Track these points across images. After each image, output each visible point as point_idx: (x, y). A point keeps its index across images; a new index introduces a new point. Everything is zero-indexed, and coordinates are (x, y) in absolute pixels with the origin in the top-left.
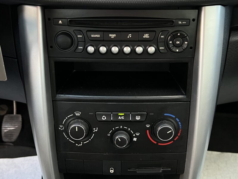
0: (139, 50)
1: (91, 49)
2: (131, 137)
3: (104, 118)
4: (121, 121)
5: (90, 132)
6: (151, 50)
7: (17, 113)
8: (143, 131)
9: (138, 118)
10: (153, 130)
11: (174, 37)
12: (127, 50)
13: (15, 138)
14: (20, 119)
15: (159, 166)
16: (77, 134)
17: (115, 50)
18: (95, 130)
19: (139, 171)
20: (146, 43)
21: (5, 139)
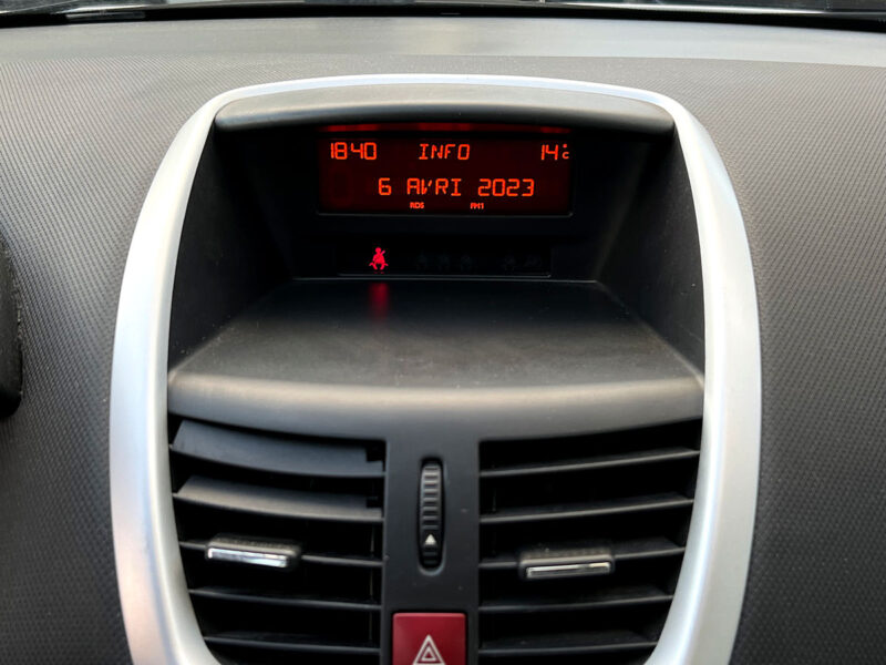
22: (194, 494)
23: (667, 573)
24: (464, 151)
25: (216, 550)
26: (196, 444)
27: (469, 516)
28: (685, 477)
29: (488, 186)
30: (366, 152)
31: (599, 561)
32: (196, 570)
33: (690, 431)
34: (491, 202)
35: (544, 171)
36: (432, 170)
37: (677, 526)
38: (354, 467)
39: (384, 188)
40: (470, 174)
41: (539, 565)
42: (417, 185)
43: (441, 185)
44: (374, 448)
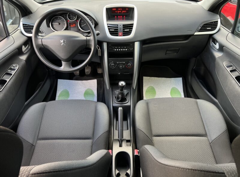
0: (124, 50)
1: (115, 50)
2: (123, 66)
3: (118, 63)
4: (121, 63)
5: (115, 66)
6: (126, 50)
7: (89, 66)
8: (125, 65)
9: (124, 63)
10: (127, 65)
11: (130, 47)
12: (122, 50)
13: (89, 73)
14: (90, 68)
15: (128, 73)
16: (113, 66)
17: (120, 50)
18: (116, 65)
19: (125, 74)
20: (125, 49)
21: (86, 74)
22: (109, 28)
23: (131, 31)
24: (121, 9)
25: (110, 30)
26: (108, 25)
27: (122, 28)
28: (132, 26)
29: (123, 12)
30: (115, 9)
31: (128, 30)
32: (110, 31)
33: (133, 24)
34: (123, 13)
35: (126, 10)
36: (119, 10)
37: (132, 29)
38: (117, 26)
39: (116, 12)
40: (122, 11)
41: (125, 30)
42: (118, 12)
43: (120, 11)
44: (118, 25)
